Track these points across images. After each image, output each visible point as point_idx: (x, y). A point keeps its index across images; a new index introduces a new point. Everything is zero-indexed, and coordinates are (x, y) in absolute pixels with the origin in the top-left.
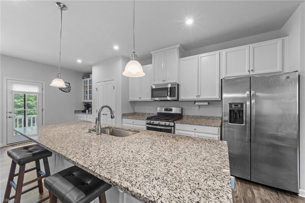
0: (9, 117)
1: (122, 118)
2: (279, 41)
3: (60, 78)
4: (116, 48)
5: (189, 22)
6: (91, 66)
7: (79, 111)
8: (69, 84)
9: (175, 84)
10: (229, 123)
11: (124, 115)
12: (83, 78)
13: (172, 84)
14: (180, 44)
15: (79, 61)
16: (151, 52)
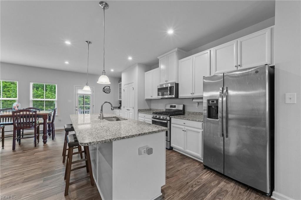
0: (76, 110)
1: (138, 113)
2: (267, 31)
3: (88, 85)
4: (130, 58)
5: (170, 32)
6: (121, 73)
7: (116, 107)
8: (109, 87)
9: (173, 84)
10: (207, 118)
11: (140, 111)
12: (119, 82)
13: (171, 83)
14: (178, 48)
15: (112, 70)
16: (158, 58)
